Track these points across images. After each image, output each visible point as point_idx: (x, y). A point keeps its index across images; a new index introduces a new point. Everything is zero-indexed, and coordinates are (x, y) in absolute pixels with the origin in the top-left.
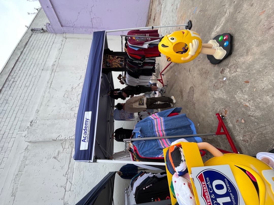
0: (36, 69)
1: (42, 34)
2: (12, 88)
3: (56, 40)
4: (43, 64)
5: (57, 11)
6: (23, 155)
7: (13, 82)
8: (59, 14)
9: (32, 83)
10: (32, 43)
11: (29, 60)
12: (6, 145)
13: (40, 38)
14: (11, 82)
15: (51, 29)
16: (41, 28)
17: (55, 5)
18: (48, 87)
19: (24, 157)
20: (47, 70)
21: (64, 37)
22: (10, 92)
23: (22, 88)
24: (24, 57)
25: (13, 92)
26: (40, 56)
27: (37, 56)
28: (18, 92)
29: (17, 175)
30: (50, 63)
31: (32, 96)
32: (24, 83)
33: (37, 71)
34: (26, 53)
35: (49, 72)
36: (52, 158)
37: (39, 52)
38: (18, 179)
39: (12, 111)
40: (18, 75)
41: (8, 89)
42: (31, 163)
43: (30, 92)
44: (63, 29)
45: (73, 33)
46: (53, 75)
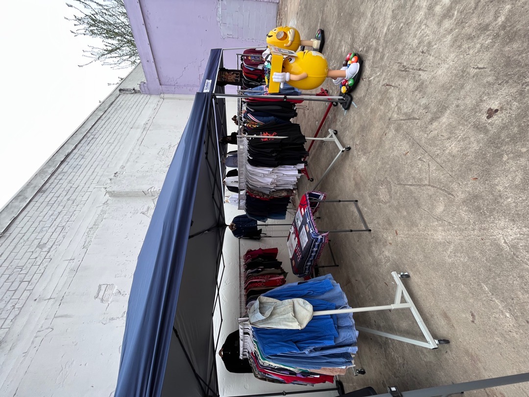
0: (123, 127)
1: (132, 95)
2: (90, 144)
3: (150, 101)
4: (133, 122)
5: (159, 66)
6: (101, 208)
7: (93, 139)
8: (159, 70)
9: (117, 141)
10: (119, 103)
11: (115, 118)
12: (79, 198)
13: (129, 99)
14: (90, 139)
15: (146, 88)
16: (132, 88)
17: (157, 59)
18: (138, 144)
19: (102, 211)
20: (138, 128)
21: (161, 98)
22: (87, 148)
23: (104, 144)
24: (108, 116)
25: (92, 148)
26: (128, 115)
27: (125, 114)
28: (98, 148)
29: (92, 228)
30: (142, 122)
31: (116, 153)
32: (107, 140)
33: (124, 129)
34: (111, 112)
35: (140, 131)
36: (139, 213)
37: (128, 111)
38: (92, 232)
39: (89, 166)
40: (100, 132)
41: (85, 144)
42: (111, 217)
43: (114, 148)
44: (161, 88)
45: (174, 94)
46: (145, 133)
